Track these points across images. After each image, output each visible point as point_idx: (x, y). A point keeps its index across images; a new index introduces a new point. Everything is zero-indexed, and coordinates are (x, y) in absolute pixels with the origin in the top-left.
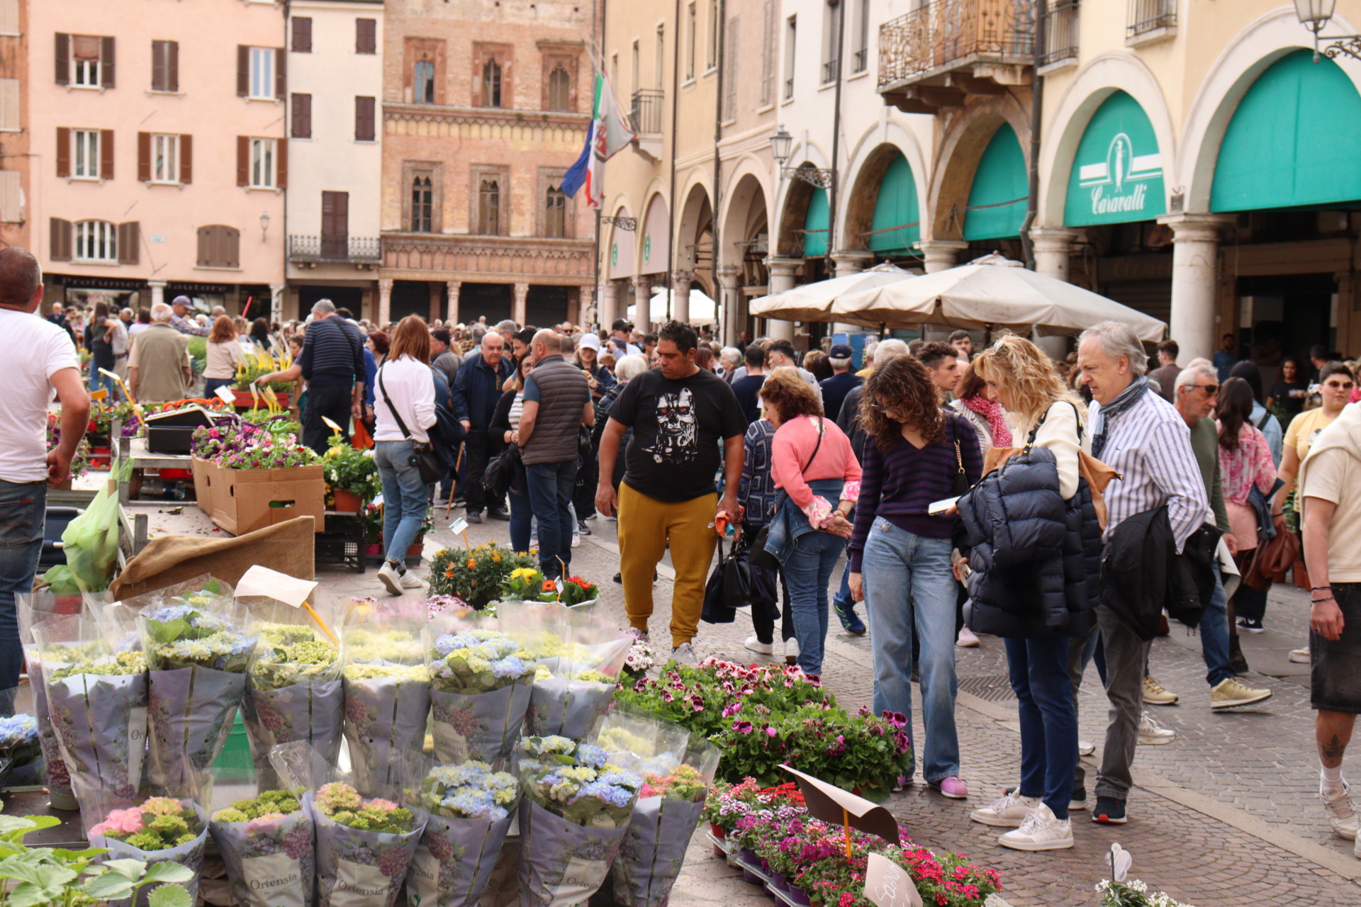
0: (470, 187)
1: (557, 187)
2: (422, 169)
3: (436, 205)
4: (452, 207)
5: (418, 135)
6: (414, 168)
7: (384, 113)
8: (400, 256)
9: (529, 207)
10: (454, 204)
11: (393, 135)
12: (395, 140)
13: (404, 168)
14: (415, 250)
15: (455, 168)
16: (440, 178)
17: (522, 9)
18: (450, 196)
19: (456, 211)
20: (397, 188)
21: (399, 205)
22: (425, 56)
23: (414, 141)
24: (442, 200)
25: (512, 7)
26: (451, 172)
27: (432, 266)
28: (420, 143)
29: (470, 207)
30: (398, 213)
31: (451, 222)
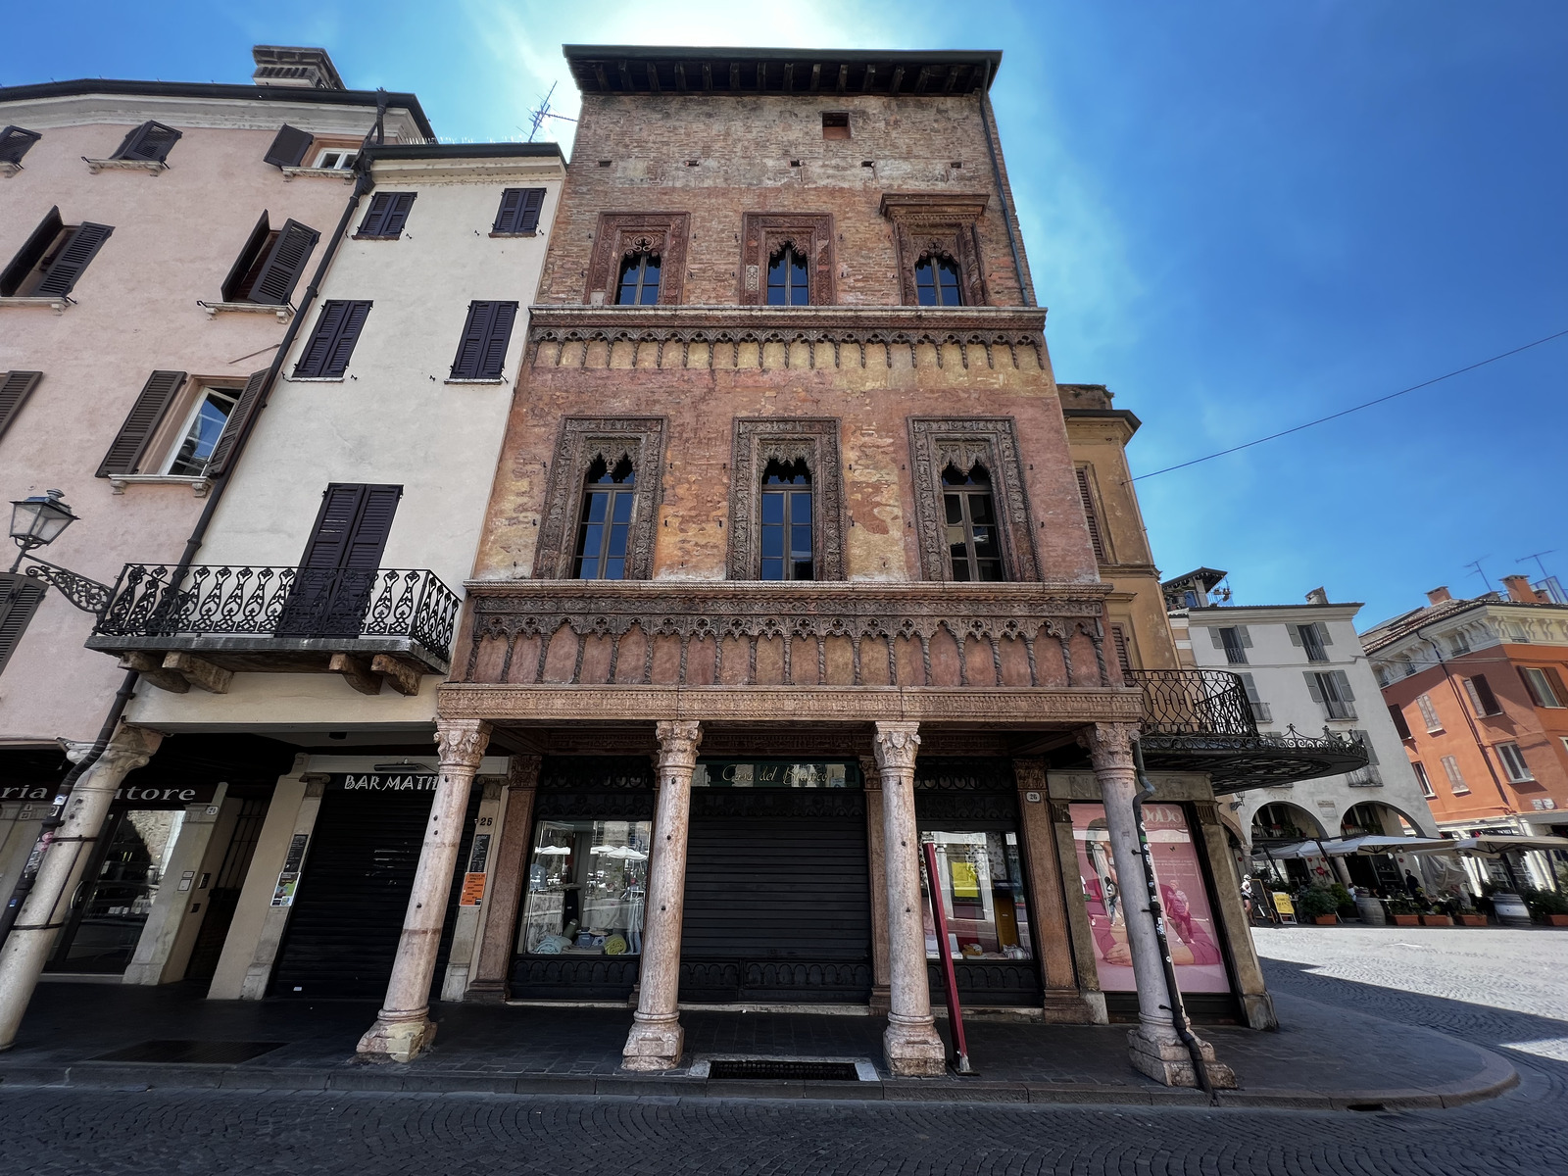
0: (735, 468)
1: (965, 465)
2: (611, 435)
3: (639, 514)
4: (682, 516)
5: (610, 370)
6: (591, 435)
7: (532, 328)
8: (517, 649)
9: (898, 512)
10: (690, 510)
11: (550, 371)
12: (552, 380)
13: (564, 434)
14: (566, 629)
15: (695, 431)
16: (655, 453)
17: (844, 169)
18: (681, 491)
19: (693, 529)
20: (540, 480)
21: (538, 517)
22: (643, 244)
23: (599, 382)
24: (658, 500)
25: (824, 166)
26: (687, 440)
27: (613, 675)
28: (614, 385)
29: (732, 516)
30: (531, 537)
31: (680, 553)
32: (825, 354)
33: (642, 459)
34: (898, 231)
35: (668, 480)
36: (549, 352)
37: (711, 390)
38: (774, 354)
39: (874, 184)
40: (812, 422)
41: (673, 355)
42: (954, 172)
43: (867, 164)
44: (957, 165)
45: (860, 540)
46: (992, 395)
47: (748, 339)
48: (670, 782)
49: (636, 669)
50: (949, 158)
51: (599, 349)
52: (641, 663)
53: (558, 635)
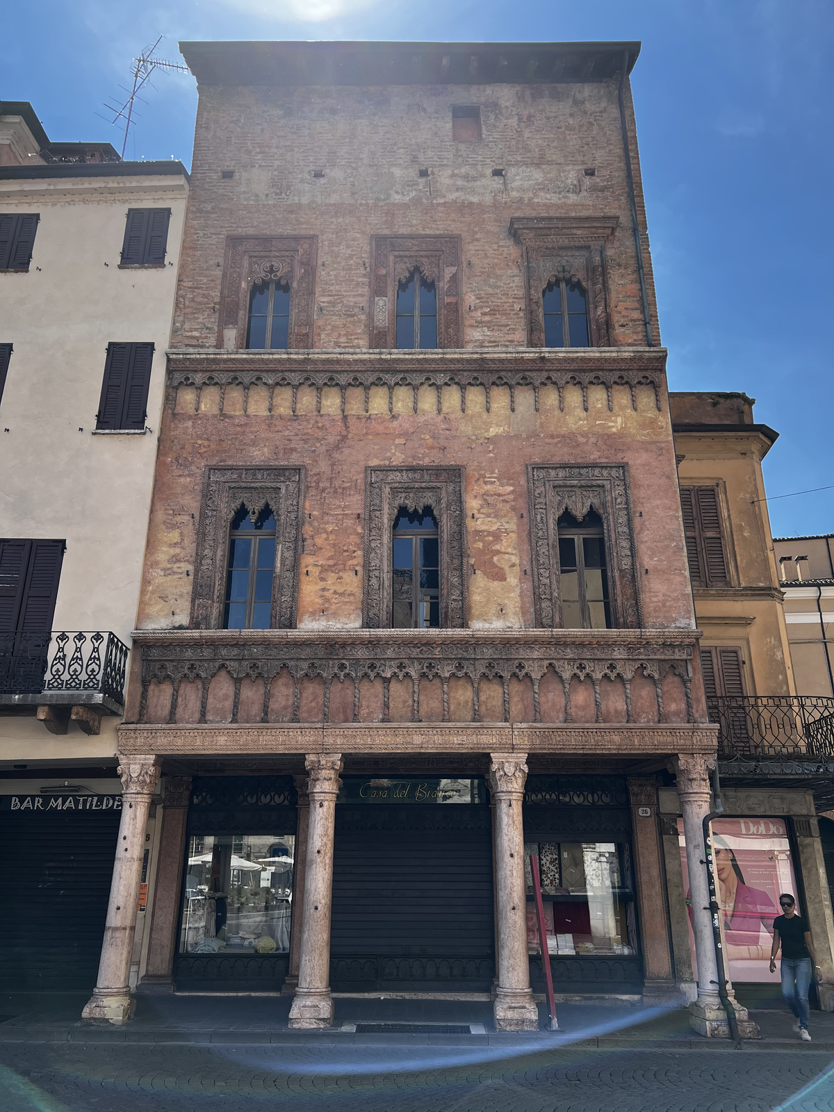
0: (368, 518)
1: (580, 511)
2: (252, 485)
3: (283, 564)
4: (322, 566)
5: (248, 416)
6: (233, 485)
7: (170, 372)
8: (181, 692)
9: (515, 560)
10: (329, 559)
11: (190, 417)
12: (193, 427)
13: (209, 485)
14: (223, 673)
15: (331, 480)
16: (295, 503)
17: (474, 179)
18: (319, 541)
19: (332, 577)
20: (190, 532)
21: (191, 568)
22: (271, 270)
23: (238, 429)
24: (300, 548)
25: (453, 176)
26: (323, 491)
27: (266, 714)
28: (252, 432)
29: (366, 565)
30: (186, 587)
31: (320, 601)
32: (452, 397)
33: (283, 507)
34: (527, 256)
35: (307, 530)
36: (187, 397)
37: (344, 438)
38: (403, 397)
39: (504, 198)
40: (438, 471)
41: (307, 399)
42: (587, 181)
43: (497, 173)
44: (590, 173)
45: (481, 588)
46: (611, 441)
47: (379, 383)
48: (318, 806)
49: (285, 708)
50: (583, 163)
51: (235, 394)
52: (290, 702)
53: (216, 678)
